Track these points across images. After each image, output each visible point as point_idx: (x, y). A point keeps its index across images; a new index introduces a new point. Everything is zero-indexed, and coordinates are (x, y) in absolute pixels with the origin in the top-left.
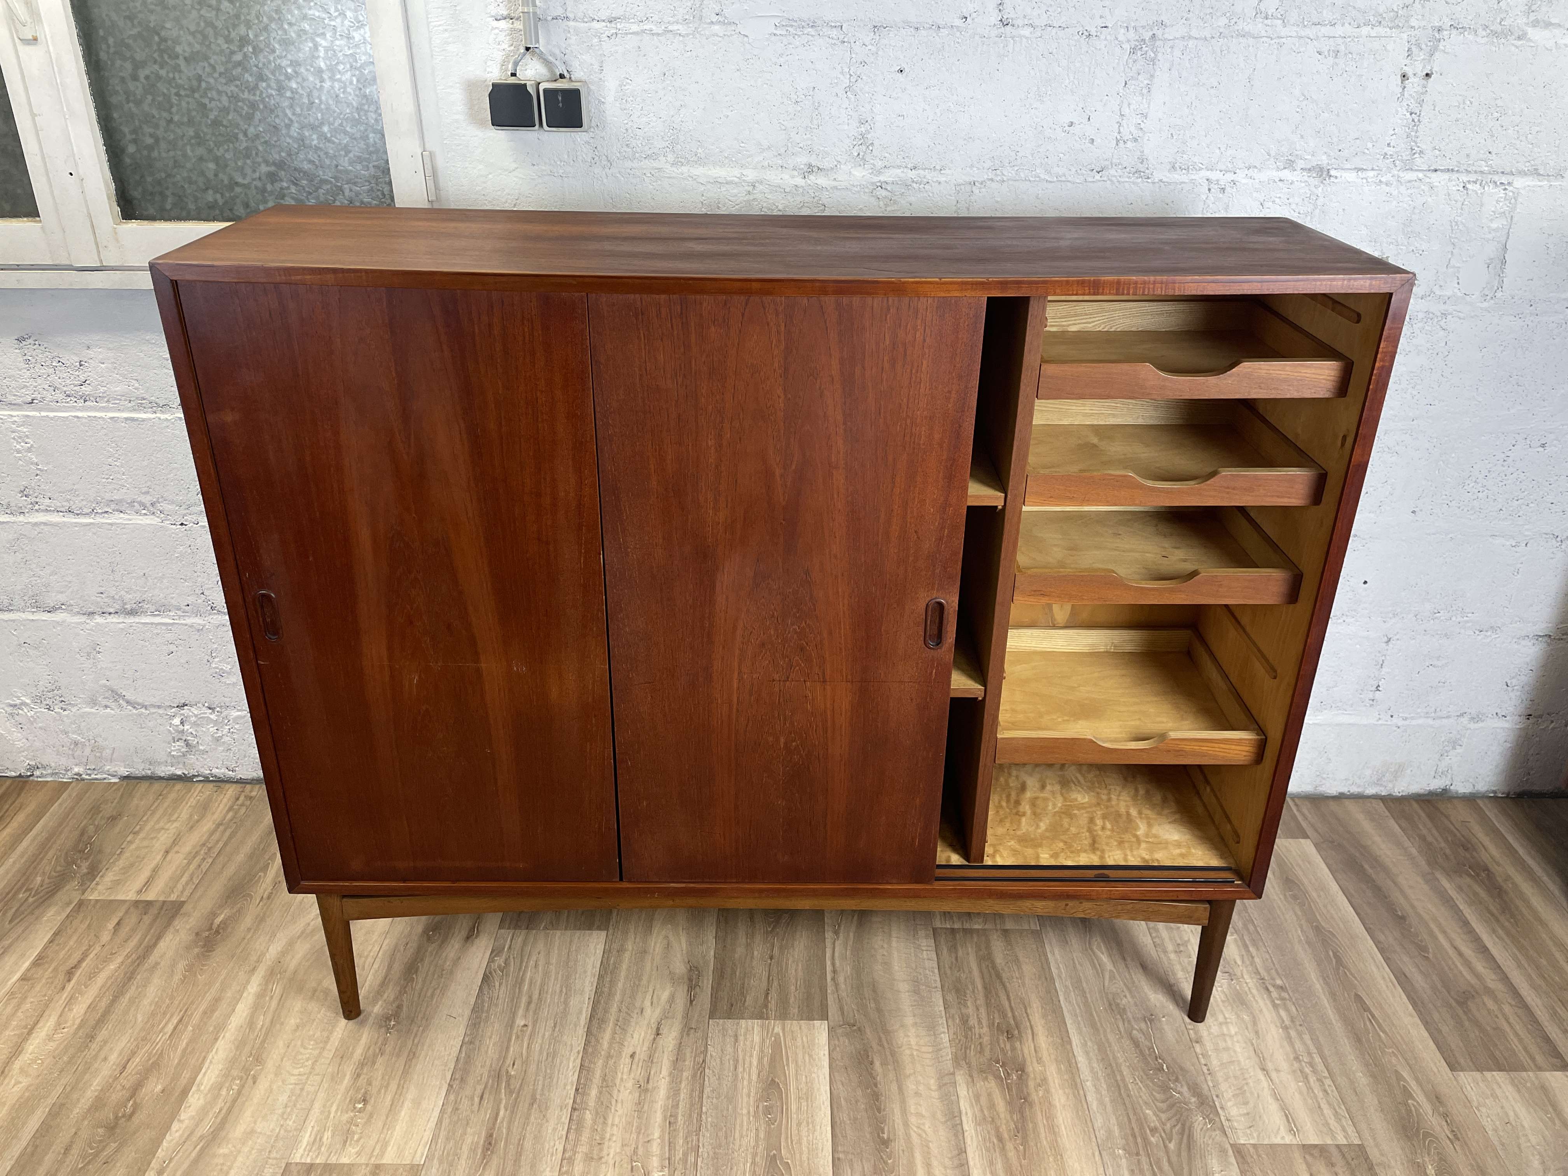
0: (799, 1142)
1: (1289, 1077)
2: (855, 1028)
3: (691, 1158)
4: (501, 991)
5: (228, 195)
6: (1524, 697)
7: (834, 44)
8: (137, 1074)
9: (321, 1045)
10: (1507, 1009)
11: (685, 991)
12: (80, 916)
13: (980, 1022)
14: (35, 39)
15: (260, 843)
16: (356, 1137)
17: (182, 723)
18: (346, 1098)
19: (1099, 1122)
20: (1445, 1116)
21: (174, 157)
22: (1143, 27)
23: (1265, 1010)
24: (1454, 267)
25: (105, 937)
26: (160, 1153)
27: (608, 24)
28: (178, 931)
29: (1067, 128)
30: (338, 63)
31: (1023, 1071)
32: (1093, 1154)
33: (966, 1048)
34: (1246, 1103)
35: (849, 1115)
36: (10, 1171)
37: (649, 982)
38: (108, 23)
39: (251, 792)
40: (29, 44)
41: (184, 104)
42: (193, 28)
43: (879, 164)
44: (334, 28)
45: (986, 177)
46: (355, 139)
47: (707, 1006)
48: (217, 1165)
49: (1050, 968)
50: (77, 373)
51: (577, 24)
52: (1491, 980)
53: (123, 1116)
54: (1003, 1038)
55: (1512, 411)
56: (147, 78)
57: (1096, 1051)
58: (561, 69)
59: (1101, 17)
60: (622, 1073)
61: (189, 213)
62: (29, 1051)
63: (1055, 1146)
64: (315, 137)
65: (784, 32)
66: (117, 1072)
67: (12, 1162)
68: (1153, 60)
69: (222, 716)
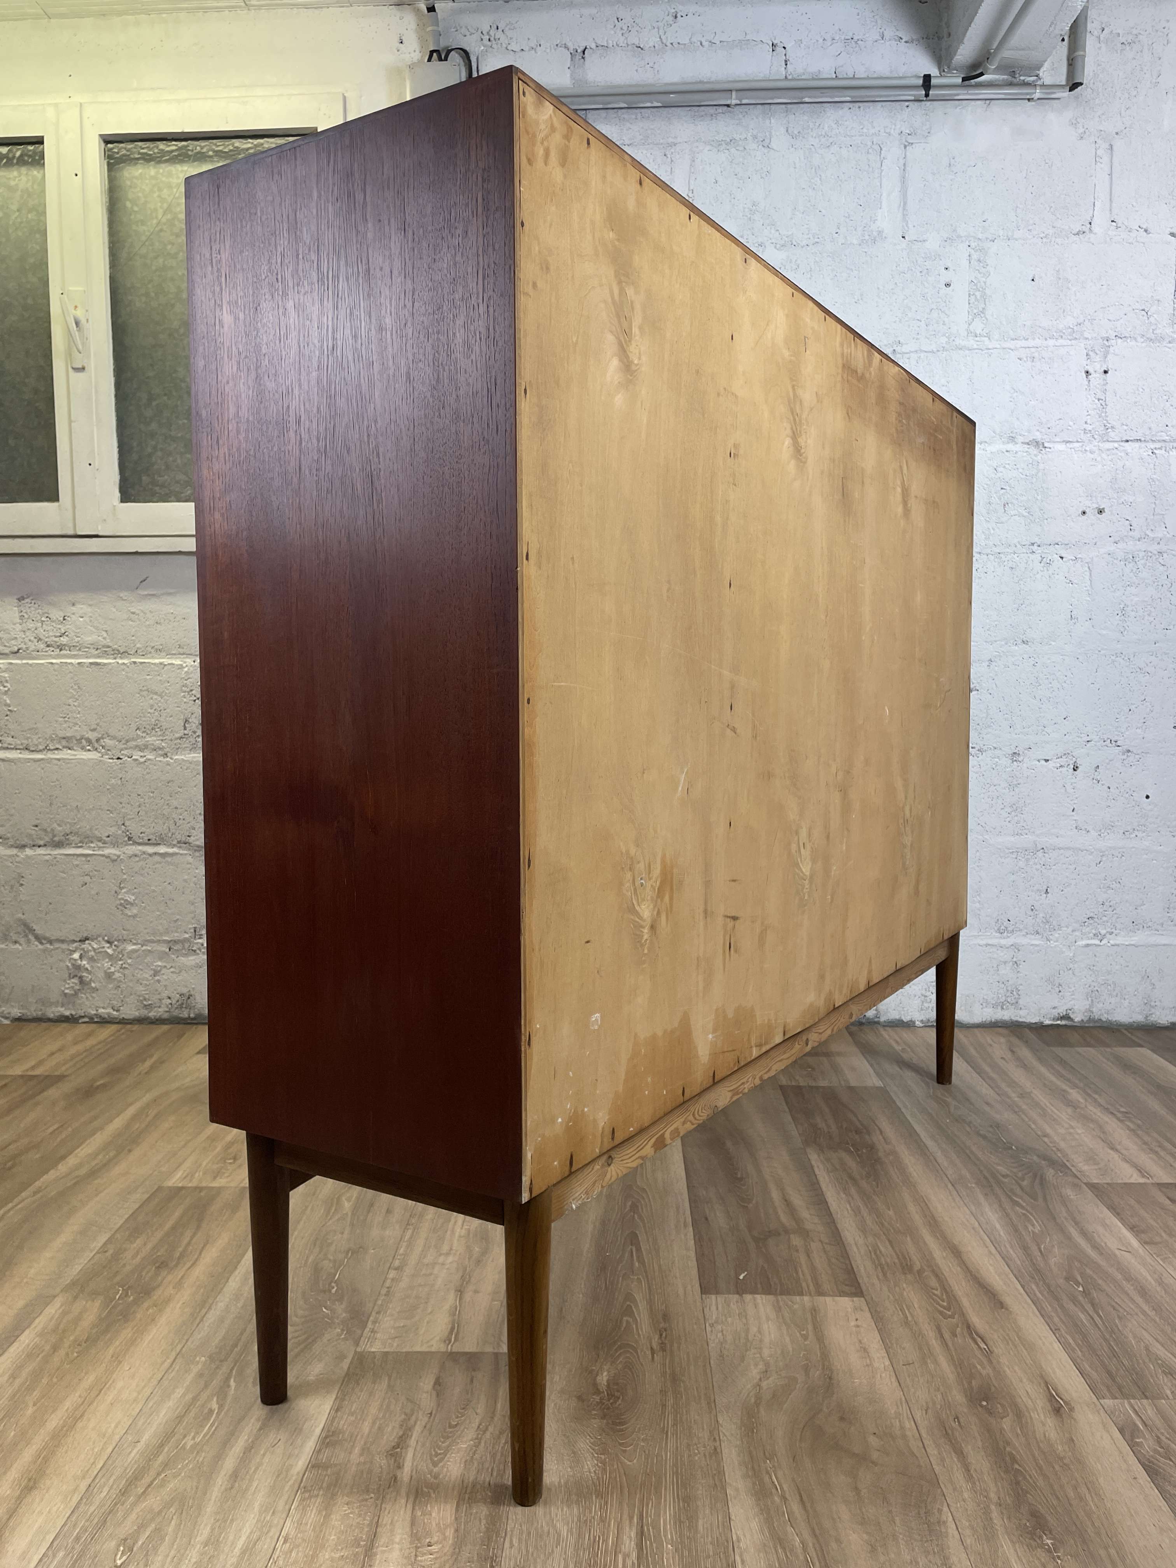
13: (828, 1126)
14: (83, 368)
17: (81, 957)
31: (873, 1148)
33: (816, 1137)
40: (77, 372)
50: (59, 626)
56: (157, 406)
69: (119, 950)
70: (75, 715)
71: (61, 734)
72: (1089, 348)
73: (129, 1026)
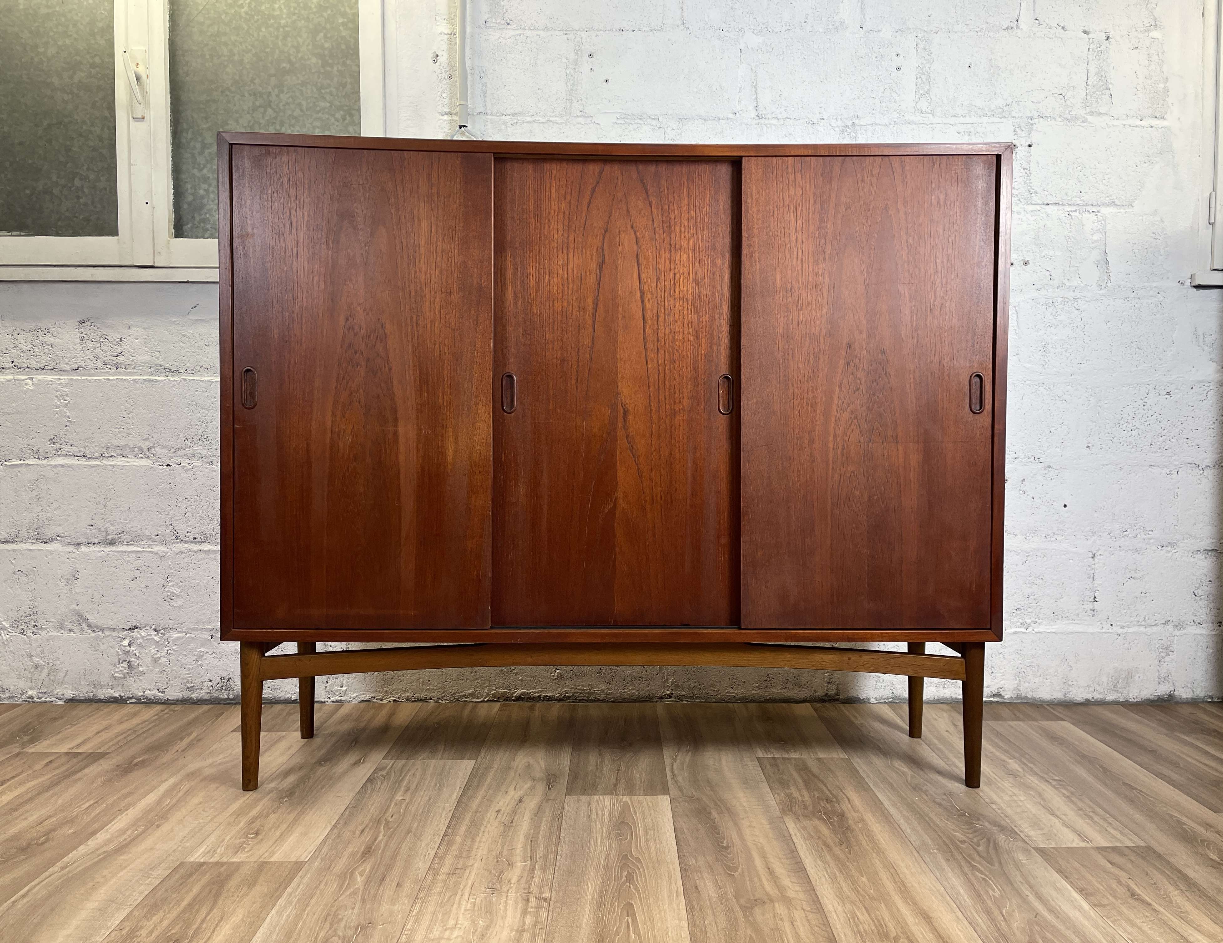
2: (693, 798)
4: (382, 786)
8: (52, 825)
11: (544, 783)
12: (18, 758)
13: (802, 796)
14: (143, 118)
16: (247, 850)
17: (130, 645)
18: (240, 833)
20: (1218, 832)
22: (847, 119)
24: (1074, 266)
26: (67, 859)
28: (101, 765)
33: (791, 807)
34: (1041, 829)
37: (512, 780)
40: (138, 121)
47: (564, 790)
50: (117, 347)
53: (36, 844)
54: (824, 803)
57: (906, 808)
60: (489, 819)
69: (165, 637)
70: (129, 426)
71: (116, 443)
72: (1016, 125)
73: (173, 706)
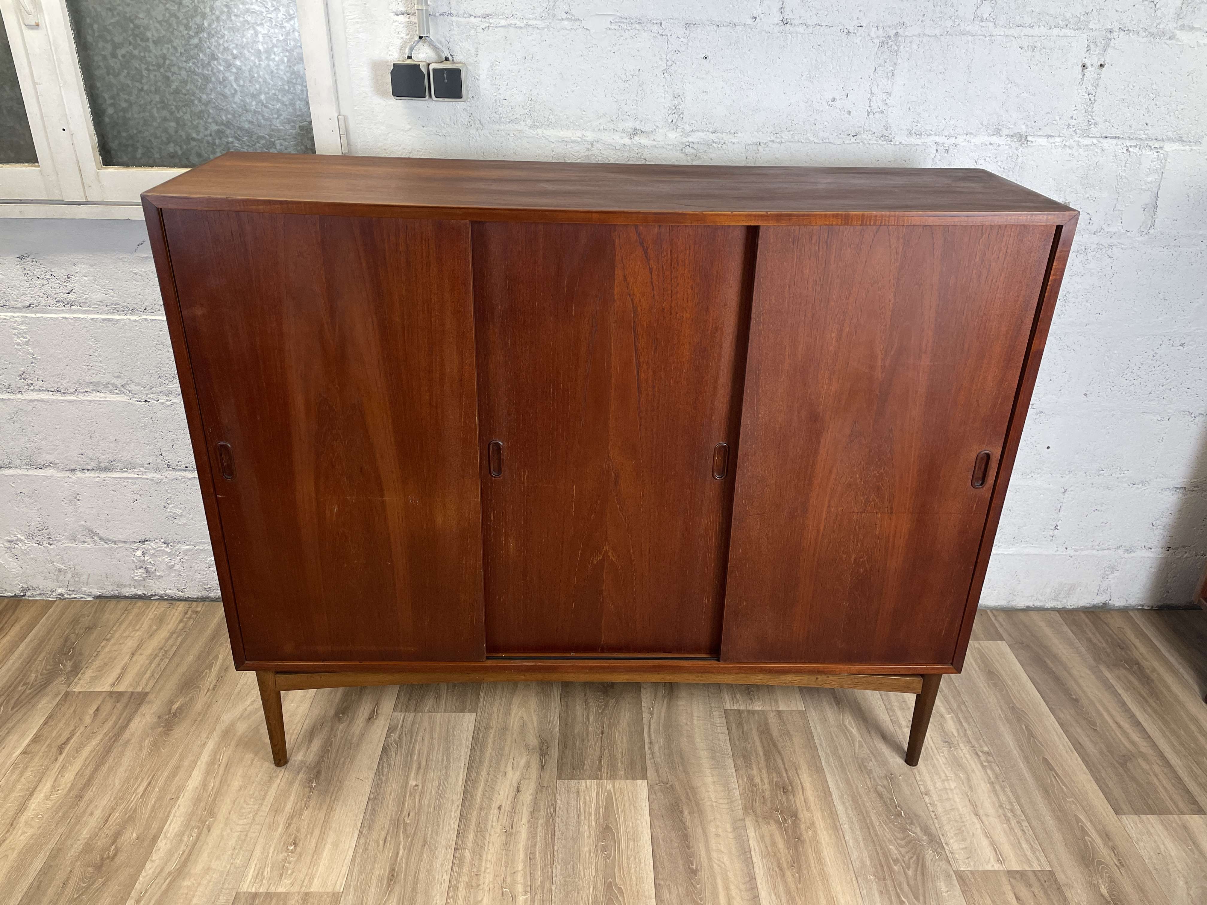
0: (629, 873)
1: (996, 820)
2: (668, 786)
3: (547, 885)
4: (397, 758)
5: (185, 147)
6: (1165, 534)
7: (656, 37)
8: (116, 825)
9: (259, 802)
10: (1156, 768)
11: (538, 759)
12: (67, 705)
13: (762, 781)
14: (38, 25)
15: (206, 647)
16: (290, 872)
17: (143, 554)
18: (280, 842)
19: (855, 855)
20: (1113, 849)
21: (143, 117)
22: (890, 27)
23: (976, 770)
24: (1119, 210)
25: (88, 720)
26: (138, 886)
27: (483, 20)
28: (144, 715)
29: (830, 103)
30: (273, 47)
31: (796, 817)
32: (852, 879)
33: (753, 800)
34: (964, 840)
35: (666, 851)
36: (21, 900)
37: (510, 752)
38: (93, 13)
39: (197, 607)
40: (32, 29)
41: (152, 76)
42: (160, 18)
43: (688, 128)
44: (271, 20)
45: (769, 139)
46: (286, 105)
47: (555, 770)
48: (182, 894)
49: (813, 739)
50: (65, 284)
51: (459, 19)
52: (1144, 746)
53: (108, 858)
54: (780, 792)
55: (1160, 319)
56: (124, 56)
57: (851, 802)
58: (446, 54)
59: (858, 18)
60: (492, 822)
61: (154, 161)
62: (32, 808)
63: (823, 874)
64: (254, 103)
65: (617, 27)
66: (101, 824)
67: (23, 894)
68: (896, 52)
69: (175, 549)
70: (97, 364)
71: (88, 379)
72: (1091, 39)
